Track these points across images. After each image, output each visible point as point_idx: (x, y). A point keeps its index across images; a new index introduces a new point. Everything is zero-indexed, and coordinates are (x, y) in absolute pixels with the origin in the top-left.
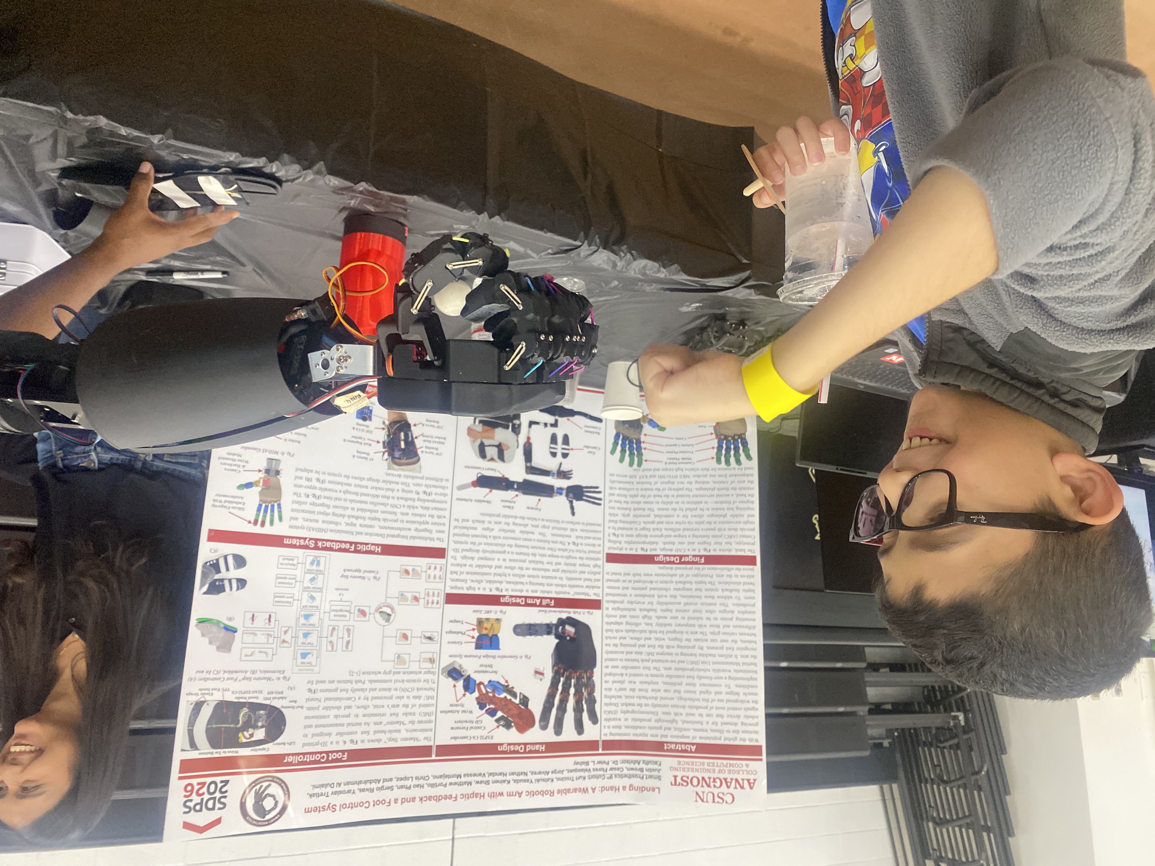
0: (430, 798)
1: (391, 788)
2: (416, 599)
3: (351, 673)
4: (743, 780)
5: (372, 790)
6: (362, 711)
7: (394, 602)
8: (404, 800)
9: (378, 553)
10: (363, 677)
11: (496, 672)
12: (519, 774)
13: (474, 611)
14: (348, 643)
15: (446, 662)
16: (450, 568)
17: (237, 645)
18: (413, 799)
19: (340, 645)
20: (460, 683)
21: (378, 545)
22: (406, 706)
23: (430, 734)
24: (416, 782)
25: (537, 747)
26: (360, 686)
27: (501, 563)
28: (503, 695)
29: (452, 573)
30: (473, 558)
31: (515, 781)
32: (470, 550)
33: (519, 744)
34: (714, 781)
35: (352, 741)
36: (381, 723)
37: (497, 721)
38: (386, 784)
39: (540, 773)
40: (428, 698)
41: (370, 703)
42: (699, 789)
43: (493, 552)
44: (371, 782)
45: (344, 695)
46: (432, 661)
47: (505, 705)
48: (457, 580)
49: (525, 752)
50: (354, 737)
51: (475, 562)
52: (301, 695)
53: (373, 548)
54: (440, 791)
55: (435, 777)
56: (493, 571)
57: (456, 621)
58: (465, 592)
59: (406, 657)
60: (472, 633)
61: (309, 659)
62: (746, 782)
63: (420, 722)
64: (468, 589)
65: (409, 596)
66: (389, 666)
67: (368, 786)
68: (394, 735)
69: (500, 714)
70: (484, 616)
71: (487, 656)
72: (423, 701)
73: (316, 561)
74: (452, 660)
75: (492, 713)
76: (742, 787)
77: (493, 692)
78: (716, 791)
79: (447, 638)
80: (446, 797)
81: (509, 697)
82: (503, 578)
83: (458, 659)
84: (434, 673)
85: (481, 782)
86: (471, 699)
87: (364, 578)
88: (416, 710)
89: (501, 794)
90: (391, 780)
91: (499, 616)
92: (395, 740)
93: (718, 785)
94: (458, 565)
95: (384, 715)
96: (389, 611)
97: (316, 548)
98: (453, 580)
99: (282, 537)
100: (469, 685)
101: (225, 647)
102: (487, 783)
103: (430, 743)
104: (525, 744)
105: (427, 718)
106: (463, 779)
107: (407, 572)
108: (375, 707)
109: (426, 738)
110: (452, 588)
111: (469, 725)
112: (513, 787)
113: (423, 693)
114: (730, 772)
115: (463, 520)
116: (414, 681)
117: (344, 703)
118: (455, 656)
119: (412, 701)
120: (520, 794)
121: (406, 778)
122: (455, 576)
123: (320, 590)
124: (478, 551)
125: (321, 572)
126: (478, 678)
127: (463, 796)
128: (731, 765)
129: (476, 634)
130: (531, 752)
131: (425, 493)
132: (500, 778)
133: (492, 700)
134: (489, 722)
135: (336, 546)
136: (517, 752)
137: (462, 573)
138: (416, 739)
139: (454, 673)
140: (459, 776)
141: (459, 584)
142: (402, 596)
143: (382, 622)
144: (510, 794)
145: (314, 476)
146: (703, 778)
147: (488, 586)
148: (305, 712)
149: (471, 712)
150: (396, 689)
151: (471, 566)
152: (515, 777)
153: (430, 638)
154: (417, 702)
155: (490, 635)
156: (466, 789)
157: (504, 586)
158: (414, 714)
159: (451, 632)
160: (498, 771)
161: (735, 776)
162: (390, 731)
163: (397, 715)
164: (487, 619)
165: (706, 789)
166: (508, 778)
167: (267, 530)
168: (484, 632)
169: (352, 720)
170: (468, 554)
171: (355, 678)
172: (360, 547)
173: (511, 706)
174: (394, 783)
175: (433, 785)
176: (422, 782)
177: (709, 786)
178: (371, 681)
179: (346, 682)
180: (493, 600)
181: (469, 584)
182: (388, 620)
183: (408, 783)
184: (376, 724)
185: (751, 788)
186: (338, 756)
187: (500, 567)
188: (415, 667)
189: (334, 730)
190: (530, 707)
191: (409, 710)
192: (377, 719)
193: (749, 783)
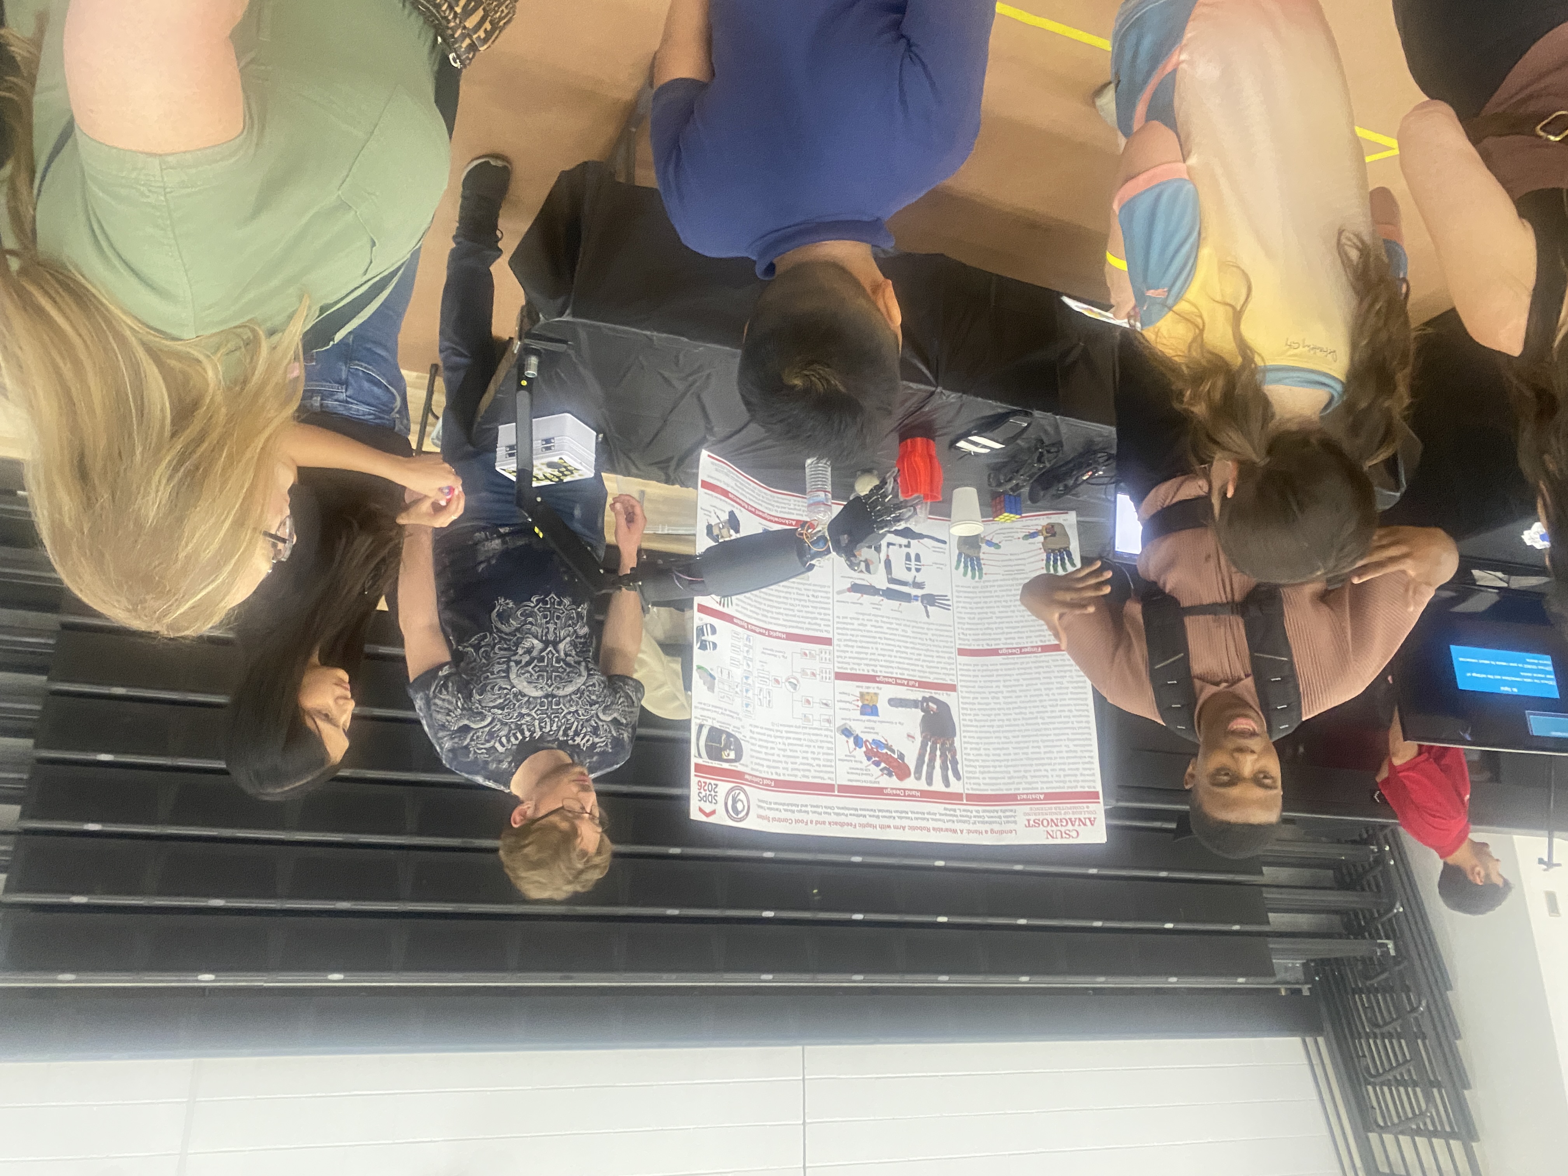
0: (836, 823)
1: (807, 812)
2: (814, 674)
3: (773, 724)
4: (1085, 819)
5: (793, 812)
6: (782, 753)
7: (798, 676)
8: (817, 822)
9: (783, 639)
10: (780, 728)
11: (877, 733)
12: (902, 812)
13: (858, 687)
14: (769, 701)
15: (839, 723)
16: (836, 654)
18: (824, 823)
19: (767, 703)
20: (851, 740)
21: (783, 633)
22: (813, 753)
23: (833, 776)
24: (825, 810)
25: (914, 793)
26: (778, 734)
27: (874, 651)
28: (885, 751)
29: (838, 657)
30: (853, 647)
31: (899, 817)
32: (850, 640)
33: (900, 789)
34: (1061, 821)
35: (776, 773)
36: (796, 763)
37: (881, 770)
38: (804, 809)
39: (917, 813)
40: (829, 748)
41: (787, 747)
42: (1049, 829)
43: (868, 642)
44: (792, 805)
45: (769, 739)
46: (829, 721)
47: (887, 759)
48: (843, 663)
49: (905, 796)
50: (778, 771)
51: (856, 649)
53: (780, 635)
54: (842, 819)
55: (838, 808)
56: (869, 656)
57: (844, 693)
58: (849, 671)
59: (810, 717)
60: (856, 703)
61: (749, 708)
62: (1087, 821)
63: (824, 766)
64: (851, 669)
65: (809, 672)
66: (799, 723)
67: (790, 808)
68: (807, 773)
69: (883, 765)
70: (865, 690)
71: (869, 721)
72: (825, 751)
73: (748, 639)
74: (844, 722)
75: (877, 764)
76: (1085, 824)
77: (877, 748)
78: (1063, 829)
79: (839, 705)
80: (848, 824)
81: (889, 753)
82: (877, 663)
83: (848, 722)
84: (831, 731)
85: (873, 816)
86: (860, 753)
87: (775, 656)
88: (821, 756)
89: (889, 827)
90: (806, 806)
91: (876, 691)
92: (807, 777)
93: (1064, 824)
94: (842, 651)
95: (798, 757)
96: (795, 682)
97: (748, 629)
98: (839, 662)
100: (858, 742)
102: (878, 817)
103: (834, 783)
104: (905, 790)
105: (829, 763)
106: (860, 812)
107: (805, 654)
108: (791, 751)
109: (829, 778)
110: (839, 668)
111: (860, 772)
112: (898, 822)
113: (825, 745)
114: (1073, 813)
115: (843, 618)
116: (817, 735)
117: (770, 745)
118: (846, 719)
119: (816, 750)
120: (904, 828)
121: (817, 806)
122: (840, 660)
123: (753, 660)
124: (856, 641)
125: (752, 647)
126: (864, 737)
127: (861, 825)
128: (1075, 808)
129: (860, 704)
130: (909, 796)
131: (813, 596)
132: (888, 814)
133: (877, 754)
134: (875, 771)
135: (757, 630)
136: (899, 795)
137: (845, 657)
138: (823, 778)
139: (847, 732)
140: (856, 810)
141: (845, 666)
142: (804, 672)
143: (792, 690)
144: (896, 827)
146: (1052, 820)
147: (866, 668)
148: (751, 746)
149: (861, 762)
150: (805, 740)
151: (852, 652)
152: (899, 814)
153: (826, 704)
154: (821, 750)
155: (871, 704)
156: (863, 820)
157: (878, 668)
158: (819, 759)
159: (841, 701)
160: (886, 809)
161: (1077, 816)
162: (803, 770)
163: (807, 758)
164: (868, 693)
165: (1055, 828)
166: (894, 814)
168: (866, 702)
169: (776, 758)
170: (850, 643)
171: (775, 728)
172: (772, 633)
173: (891, 760)
174: (809, 809)
175: (838, 814)
176: (829, 810)
177: (1057, 825)
178: (787, 732)
179: (771, 730)
180: (872, 679)
181: (852, 666)
182: (795, 689)
183: (820, 810)
184: (792, 763)
185: (1092, 825)
186: (769, 782)
187: (874, 654)
188: (816, 724)
189: (765, 763)
190: (906, 761)
191: (815, 756)
192: (793, 760)
193: (1090, 821)
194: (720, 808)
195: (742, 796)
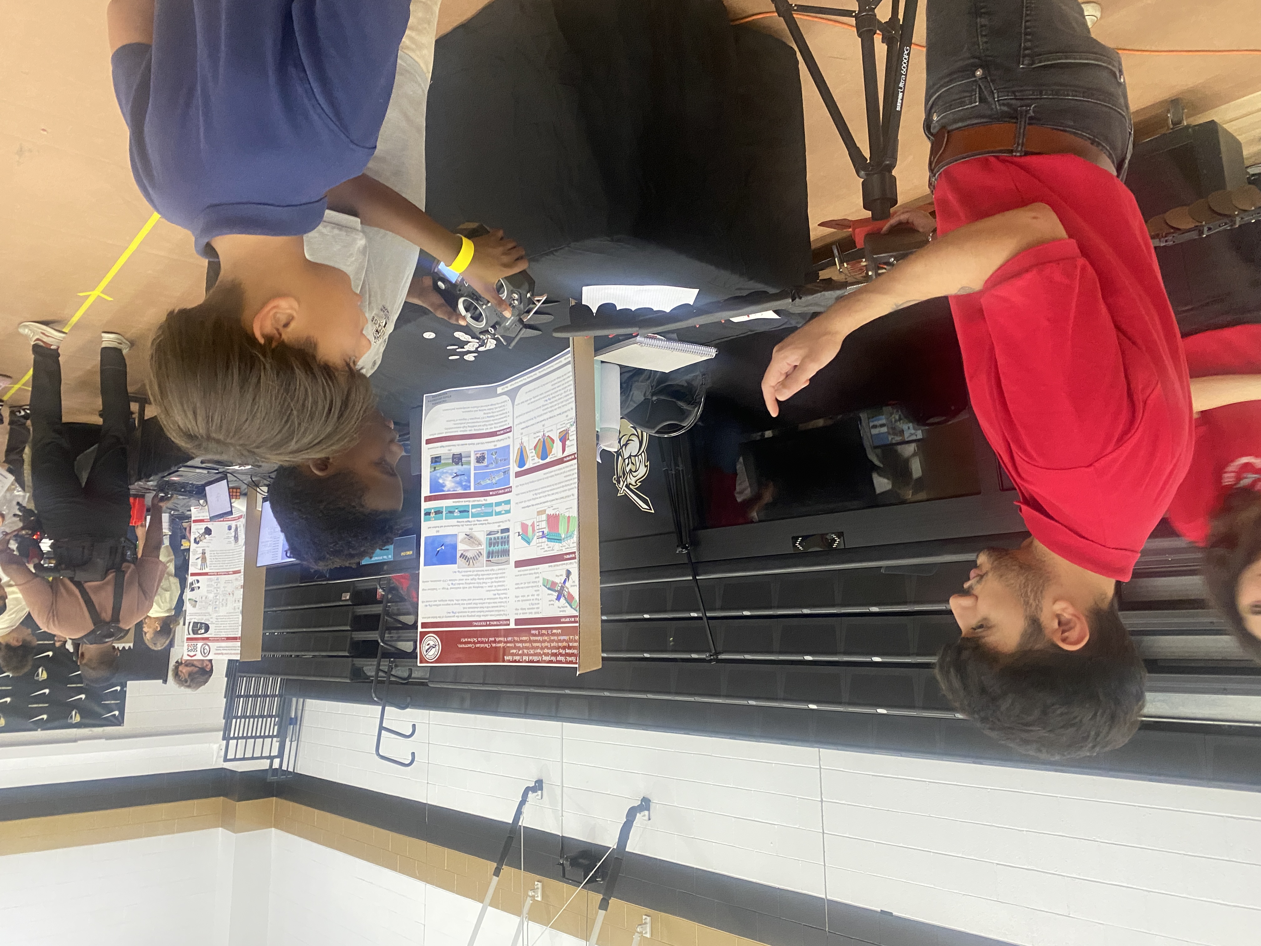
17: (197, 606)
19: (225, 604)
52: (214, 620)
61: (217, 609)
73: (218, 579)
97: (217, 575)
99: (207, 573)
101: (194, 606)
123: (219, 588)
125: (219, 582)
135: (223, 573)
145: (215, 552)
148: (215, 625)
167: (204, 571)
194: (199, 653)
195: (207, 647)
